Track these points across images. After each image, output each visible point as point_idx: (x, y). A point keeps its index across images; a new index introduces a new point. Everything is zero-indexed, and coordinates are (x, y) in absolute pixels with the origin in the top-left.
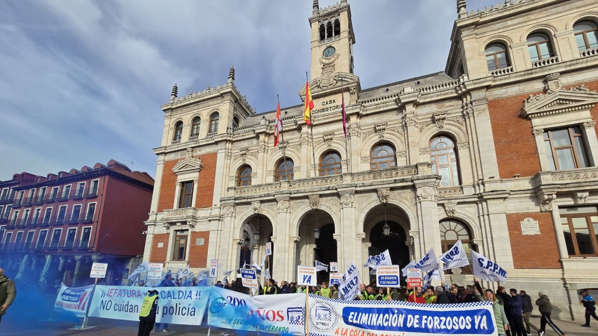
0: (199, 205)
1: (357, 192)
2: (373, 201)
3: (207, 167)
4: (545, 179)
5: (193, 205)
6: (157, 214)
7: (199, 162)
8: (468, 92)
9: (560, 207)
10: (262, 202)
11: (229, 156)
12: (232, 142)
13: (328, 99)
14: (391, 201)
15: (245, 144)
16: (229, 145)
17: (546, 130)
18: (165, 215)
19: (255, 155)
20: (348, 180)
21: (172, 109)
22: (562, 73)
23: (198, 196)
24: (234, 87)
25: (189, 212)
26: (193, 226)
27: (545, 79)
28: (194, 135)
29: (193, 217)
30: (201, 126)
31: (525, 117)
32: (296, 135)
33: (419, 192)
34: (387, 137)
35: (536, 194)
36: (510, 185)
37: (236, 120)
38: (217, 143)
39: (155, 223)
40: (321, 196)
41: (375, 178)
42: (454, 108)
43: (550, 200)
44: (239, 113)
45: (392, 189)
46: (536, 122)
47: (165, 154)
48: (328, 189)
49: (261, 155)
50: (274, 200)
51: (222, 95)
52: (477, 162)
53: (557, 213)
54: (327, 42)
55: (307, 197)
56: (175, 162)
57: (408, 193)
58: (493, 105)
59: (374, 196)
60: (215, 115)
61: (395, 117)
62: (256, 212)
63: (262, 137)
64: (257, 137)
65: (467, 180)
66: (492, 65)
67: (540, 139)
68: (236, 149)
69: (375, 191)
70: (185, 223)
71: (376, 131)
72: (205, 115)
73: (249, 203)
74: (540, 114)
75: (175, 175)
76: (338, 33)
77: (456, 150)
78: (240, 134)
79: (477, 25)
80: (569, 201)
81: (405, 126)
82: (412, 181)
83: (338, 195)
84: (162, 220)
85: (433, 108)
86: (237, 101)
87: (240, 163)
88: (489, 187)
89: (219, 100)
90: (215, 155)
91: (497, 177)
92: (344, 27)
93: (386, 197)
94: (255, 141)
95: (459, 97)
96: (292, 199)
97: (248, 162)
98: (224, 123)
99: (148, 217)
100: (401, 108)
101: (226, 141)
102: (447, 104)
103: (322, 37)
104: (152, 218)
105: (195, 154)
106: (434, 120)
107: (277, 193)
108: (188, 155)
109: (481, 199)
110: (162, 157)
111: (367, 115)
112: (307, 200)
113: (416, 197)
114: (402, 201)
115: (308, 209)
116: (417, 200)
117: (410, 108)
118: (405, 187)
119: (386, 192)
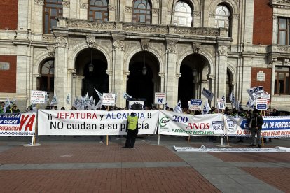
1: (179, 42)
2: (189, 51)
4: (275, 49)
9: (276, 66)
10: (97, 38)
14: (201, 53)
17: (279, 17)
20: (172, 32)
33: (220, 49)
35: (268, 57)
36: (256, 49)
40: (151, 41)
41: (191, 33)
43: (273, 61)
45: (203, 44)
46: (275, 10)
48: (158, 36)
50: (110, 38)
53: (274, 70)
55: (139, 40)
57: (211, 49)
59: (190, 47)
62: (91, 46)
69: (191, 43)
73: (85, 37)
74: (278, 6)
77: (230, 18)
80: (280, 63)
82: (216, 40)
83: (165, 42)
88: (246, 49)
91: (251, 43)
93: (198, 49)
96: (126, 39)
107: (115, 33)
109: (241, 56)
112: (138, 43)
113: (216, 52)
114: (207, 53)
115: (139, 50)
116: (217, 54)
118: (210, 44)
119: (198, 46)
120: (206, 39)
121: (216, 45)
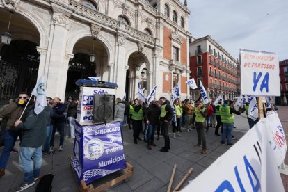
1: (128, 39)
4: (173, 62)
17: (173, 46)
31: (171, 39)
33: (156, 52)
40: (102, 29)
41: (137, 34)
42: (153, 21)
45: (145, 46)
46: (172, 42)
48: (111, 27)
55: (89, 24)
57: (150, 51)
58: (165, 28)
59: (136, 46)
66: (165, 13)
69: (137, 43)
71: (123, 8)
80: (175, 71)
82: (155, 45)
83: (116, 35)
85: (148, 16)
93: (142, 49)
95: (156, 18)
96: (72, 18)
100: (137, 5)
106: (147, 21)
112: (88, 27)
113: (154, 54)
115: (89, 34)
116: (154, 56)
117: (140, 7)
118: (149, 47)
119: (143, 46)
120: (148, 42)
121: (153, 49)
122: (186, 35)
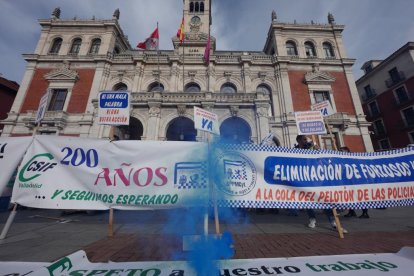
0: (71, 111)
1: (216, 107)
2: (227, 114)
3: (84, 80)
5: (65, 109)
6: (18, 115)
7: (75, 74)
8: (278, 63)
10: (135, 107)
11: (106, 74)
12: (111, 64)
13: (193, 48)
14: (239, 116)
15: (123, 68)
16: (107, 66)
17: (314, 91)
18: (29, 115)
19: (132, 77)
20: (209, 97)
21: (52, 26)
22: (320, 64)
23: (70, 103)
24: (117, 22)
25: (60, 115)
26: (61, 129)
27: (313, 65)
28: (73, 51)
29: (62, 120)
30: (81, 47)
31: (305, 83)
32: (168, 68)
33: (258, 110)
34: (232, 80)
37: (117, 50)
38: (96, 62)
39: (15, 123)
40: (188, 106)
41: (228, 98)
42: (270, 71)
44: (120, 46)
45: (240, 107)
46: (309, 86)
47: (38, 62)
48: (194, 102)
49: (137, 77)
50: (147, 107)
51: (106, 27)
52: (282, 103)
54: (195, 14)
55: (175, 106)
56: (49, 71)
57: (250, 112)
58: (291, 73)
59: (228, 111)
60: (96, 41)
61: (236, 70)
63: (139, 64)
64: (135, 63)
65: (277, 113)
66: (289, 53)
67: (312, 95)
68: (115, 70)
69: (228, 107)
70: (52, 125)
71: (225, 76)
72: (87, 38)
75: (47, 82)
76: (202, 10)
77: (271, 96)
78: (119, 59)
79: (282, 29)
81: (243, 76)
82: (254, 102)
83: (202, 106)
84: (24, 120)
85: (259, 69)
86: (119, 35)
87: (116, 81)
88: (289, 118)
89: (103, 30)
90: (93, 72)
91: (293, 113)
92: (206, 7)
93: (236, 112)
94: (132, 67)
95: (273, 66)
96: (163, 107)
97: (125, 81)
98: (105, 48)
99: (6, 117)
100: (241, 64)
101: (106, 62)
102: (267, 68)
103: (191, 10)
104: (11, 117)
105: (71, 67)
106: (260, 75)
107: (150, 100)
108: (63, 67)
109: (285, 125)
110: (33, 64)
111: (220, 64)
112: (176, 110)
113: (256, 114)
114: (247, 115)
115: (176, 116)
116: (256, 116)
117: (246, 65)
118: (248, 107)
119: (236, 109)
120: (243, 102)
121: (254, 108)
122: (343, 65)
